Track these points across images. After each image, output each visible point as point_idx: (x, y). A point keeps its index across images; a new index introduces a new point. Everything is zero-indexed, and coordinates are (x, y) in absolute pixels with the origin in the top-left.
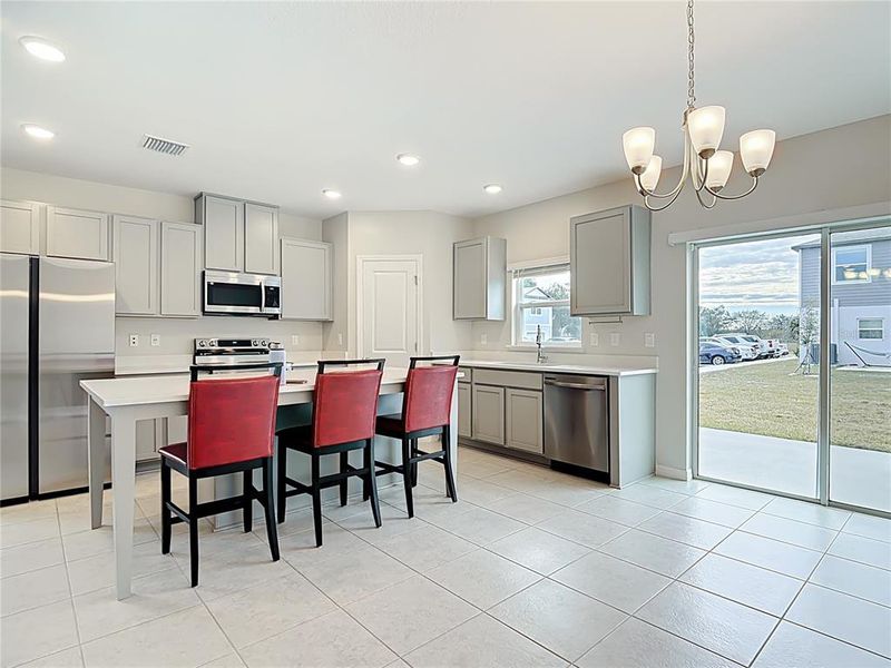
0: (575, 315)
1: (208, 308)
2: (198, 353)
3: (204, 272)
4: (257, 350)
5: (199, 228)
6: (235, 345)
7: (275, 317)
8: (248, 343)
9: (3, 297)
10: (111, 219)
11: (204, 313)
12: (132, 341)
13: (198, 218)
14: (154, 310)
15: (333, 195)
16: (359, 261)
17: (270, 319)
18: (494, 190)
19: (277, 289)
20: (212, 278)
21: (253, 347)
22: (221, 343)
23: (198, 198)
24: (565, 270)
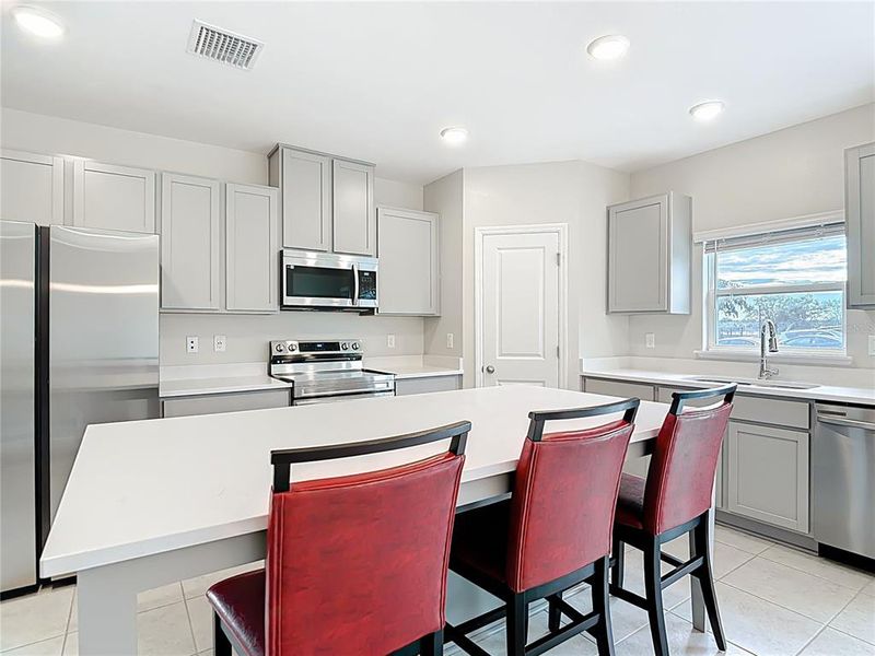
0: (854, 307)
1: (288, 301)
2: (274, 360)
3: (282, 252)
4: (348, 355)
5: (274, 192)
6: (320, 349)
7: (370, 311)
8: (335, 346)
9: (3, 288)
10: (159, 178)
11: (283, 307)
12: (190, 345)
13: (273, 179)
14: (216, 305)
15: (455, 138)
16: (478, 235)
17: (362, 314)
18: (709, 113)
19: (373, 274)
20: (291, 260)
21: (342, 352)
22: (304, 347)
23: (273, 153)
24: (838, 232)
